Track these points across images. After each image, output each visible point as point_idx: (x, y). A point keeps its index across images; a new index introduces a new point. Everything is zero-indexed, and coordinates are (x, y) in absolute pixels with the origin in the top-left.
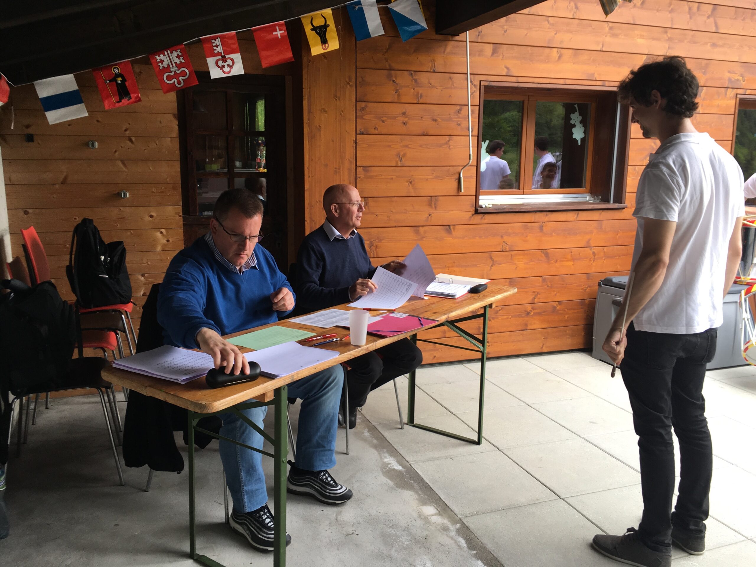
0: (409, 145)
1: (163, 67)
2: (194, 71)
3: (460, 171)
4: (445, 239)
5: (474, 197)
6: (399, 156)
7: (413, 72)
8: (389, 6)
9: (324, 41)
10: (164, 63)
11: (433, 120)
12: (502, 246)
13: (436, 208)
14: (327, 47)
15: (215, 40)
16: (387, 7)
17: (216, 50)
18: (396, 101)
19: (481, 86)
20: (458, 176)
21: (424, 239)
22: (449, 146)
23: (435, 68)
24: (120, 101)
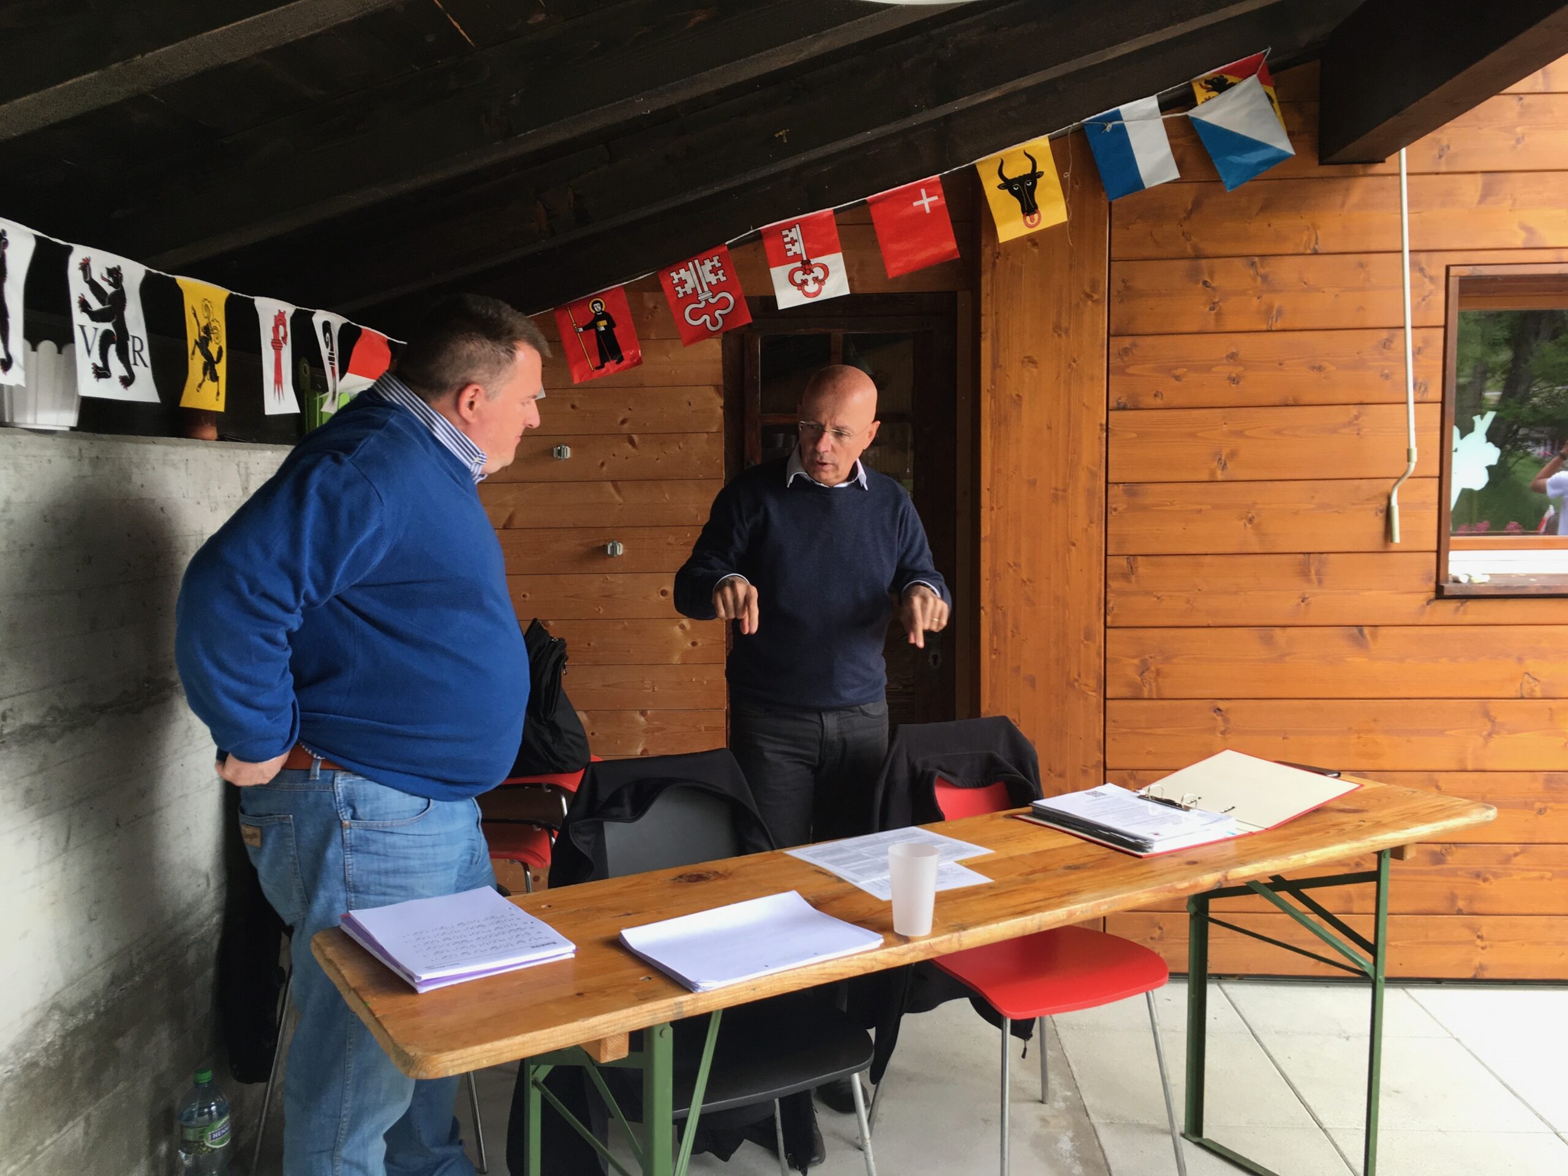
0: (1245, 430)
1: (685, 293)
2: (746, 297)
3: (1390, 491)
4: (1349, 659)
5: (1434, 556)
6: (1218, 457)
7: (1256, 259)
8: (1192, 113)
9: (1029, 208)
10: (685, 285)
11: (1313, 368)
12: (1521, 684)
13: (1320, 582)
14: (1036, 221)
15: (790, 231)
16: (1187, 116)
17: (790, 250)
18: (1211, 327)
19: (1451, 279)
20: (1385, 503)
21: (1287, 659)
22: (1359, 430)
23: (1317, 243)
24: (602, 366)
